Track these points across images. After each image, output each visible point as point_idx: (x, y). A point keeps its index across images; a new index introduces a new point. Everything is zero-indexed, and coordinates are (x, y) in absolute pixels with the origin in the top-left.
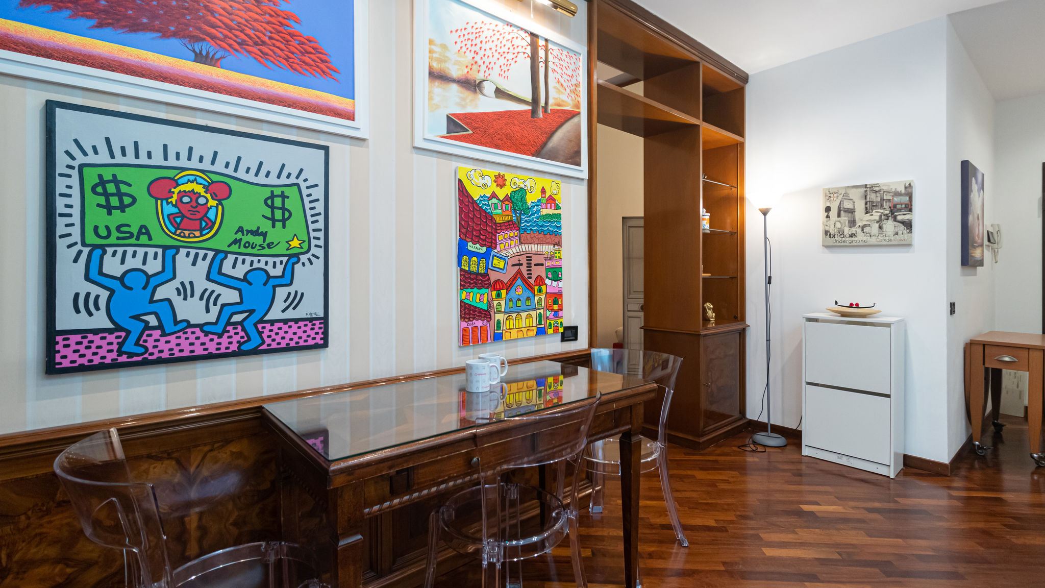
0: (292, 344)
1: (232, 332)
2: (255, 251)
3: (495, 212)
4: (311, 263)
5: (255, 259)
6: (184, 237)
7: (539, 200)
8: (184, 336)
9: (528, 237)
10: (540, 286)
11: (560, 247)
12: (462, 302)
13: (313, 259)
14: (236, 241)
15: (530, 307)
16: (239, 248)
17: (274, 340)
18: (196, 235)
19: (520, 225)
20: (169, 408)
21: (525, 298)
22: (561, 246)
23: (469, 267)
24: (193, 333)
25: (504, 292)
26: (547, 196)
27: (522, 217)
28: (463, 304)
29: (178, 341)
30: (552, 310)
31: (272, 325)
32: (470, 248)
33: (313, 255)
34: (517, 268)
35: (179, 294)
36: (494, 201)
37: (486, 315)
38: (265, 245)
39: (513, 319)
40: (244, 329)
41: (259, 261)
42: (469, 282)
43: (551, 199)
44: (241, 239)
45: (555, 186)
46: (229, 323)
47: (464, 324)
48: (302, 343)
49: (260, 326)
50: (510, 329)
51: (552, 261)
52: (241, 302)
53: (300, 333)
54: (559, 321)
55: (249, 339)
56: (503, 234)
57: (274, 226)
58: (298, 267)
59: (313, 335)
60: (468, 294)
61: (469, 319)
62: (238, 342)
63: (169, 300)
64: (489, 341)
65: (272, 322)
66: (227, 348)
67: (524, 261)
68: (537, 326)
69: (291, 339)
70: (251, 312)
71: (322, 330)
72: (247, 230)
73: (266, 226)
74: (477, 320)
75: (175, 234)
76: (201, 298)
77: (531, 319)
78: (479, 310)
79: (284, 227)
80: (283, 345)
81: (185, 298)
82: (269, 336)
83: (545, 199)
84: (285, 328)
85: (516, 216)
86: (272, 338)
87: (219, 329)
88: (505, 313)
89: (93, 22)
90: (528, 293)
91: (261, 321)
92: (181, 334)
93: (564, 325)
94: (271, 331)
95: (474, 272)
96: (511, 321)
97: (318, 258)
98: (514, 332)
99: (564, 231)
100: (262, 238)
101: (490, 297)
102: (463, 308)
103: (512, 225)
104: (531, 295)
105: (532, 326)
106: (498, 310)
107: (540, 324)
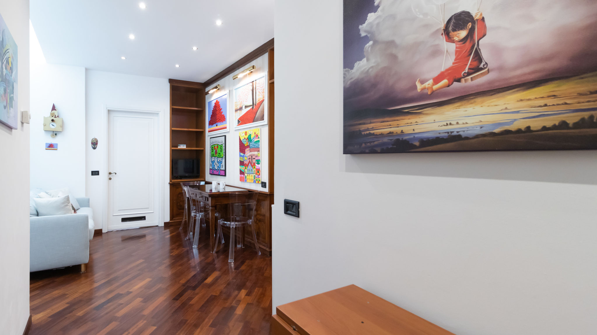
3: (245, 143)
5: (220, 158)
9: (252, 149)
10: (254, 166)
12: (240, 169)
15: (252, 173)
22: (259, 152)
25: (247, 167)
26: (256, 134)
32: (241, 154)
34: (249, 159)
36: (245, 140)
37: (244, 173)
39: (249, 176)
42: (241, 164)
45: (257, 130)
47: (240, 176)
50: (248, 179)
51: (257, 157)
52: (219, 166)
54: (259, 179)
56: (247, 149)
64: (244, 181)
67: (251, 158)
74: (242, 175)
77: (252, 177)
83: (255, 136)
84: (222, 171)
85: (249, 143)
88: (247, 174)
89: (211, 125)
90: (252, 168)
95: (242, 161)
97: (224, 158)
100: (220, 155)
102: (240, 171)
103: (248, 146)
104: (252, 169)
105: (253, 179)
106: (246, 172)
107: (255, 179)
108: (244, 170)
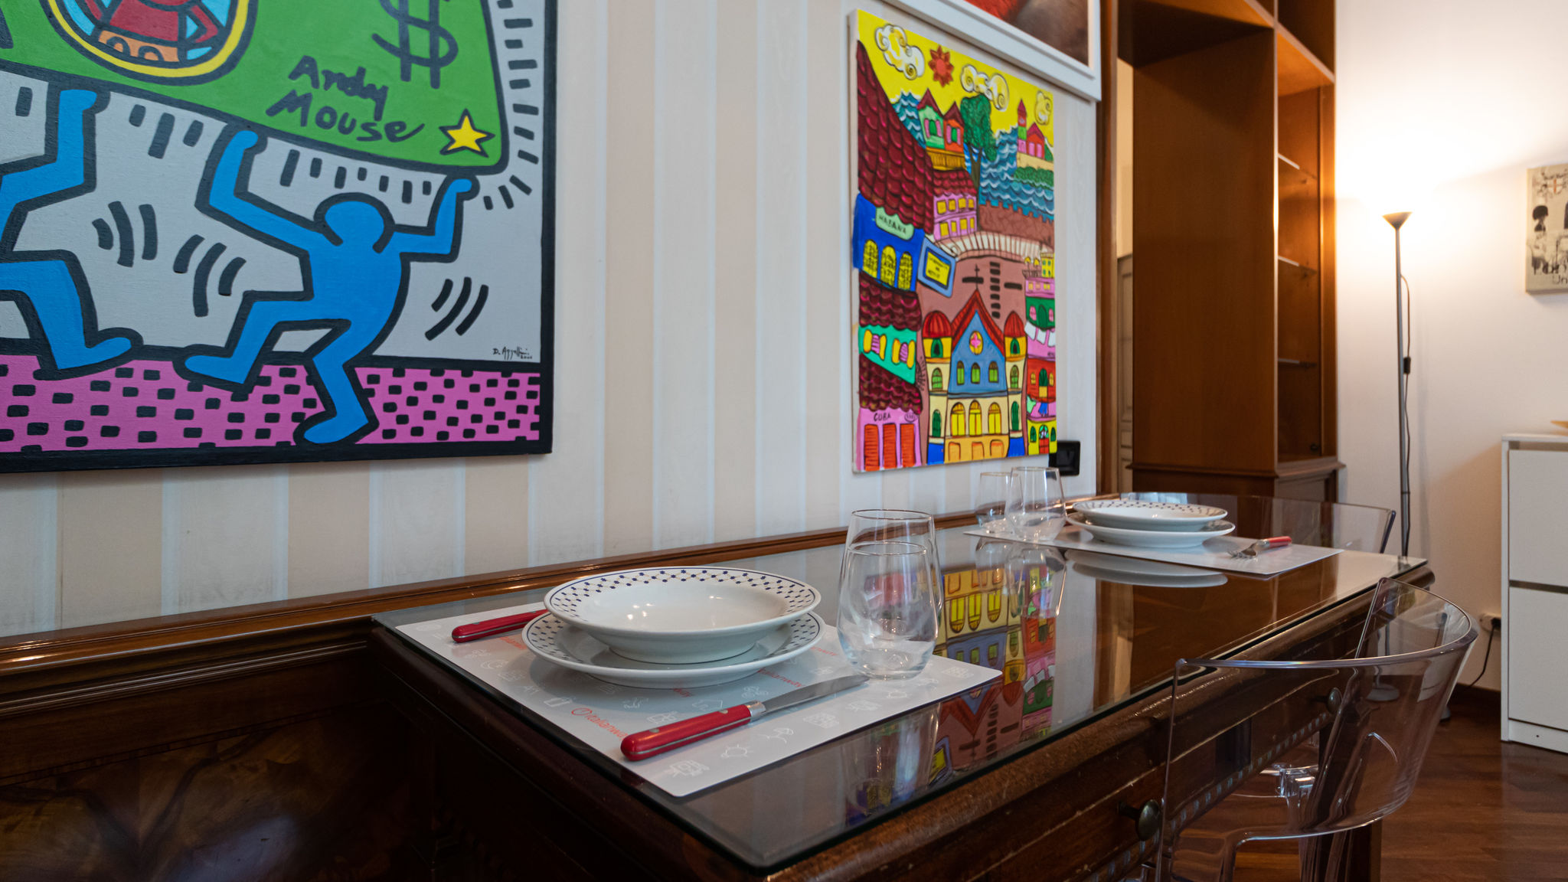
0: (456, 435)
1: (278, 385)
2: (349, 141)
3: (931, 140)
4: (509, 203)
5: (352, 166)
6: (126, 56)
7: (1015, 131)
8: (119, 384)
9: (994, 216)
10: (1015, 338)
11: (1051, 250)
12: (863, 357)
13: (514, 191)
14: (292, 102)
15: (997, 387)
16: (304, 123)
17: (402, 419)
18: (166, 59)
19: (979, 184)
20: (67, 625)
21: (988, 363)
22: (1052, 247)
23: (879, 270)
24: (152, 375)
26: (1029, 125)
27: (984, 165)
28: (865, 364)
29: (100, 398)
31: (399, 373)
32: (880, 223)
33: (514, 180)
34: (972, 287)
35: (105, 242)
36: (928, 113)
37: (910, 395)
38: (380, 127)
39: (964, 414)
40: (313, 379)
41: (362, 174)
42: (879, 310)
43: (1035, 134)
44: (308, 97)
45: (1042, 104)
46: (267, 355)
47: (868, 416)
48: (481, 435)
49: (363, 373)
50: (957, 437)
51: (1038, 282)
52: (307, 294)
53: (476, 404)
54: (1050, 425)
55: (330, 412)
56: (946, 198)
57: (406, 76)
58: (473, 208)
59: (511, 414)
60: (876, 339)
61: (877, 402)
62: (297, 417)
63: (70, 260)
64: (918, 463)
65: (400, 365)
66: (263, 434)
67: (985, 273)
68: (1009, 434)
69: (453, 421)
70: (338, 327)
71: (537, 402)
72: (327, 73)
73: (383, 70)
74: (894, 407)
75: (93, 40)
76: (180, 266)
77: (998, 416)
78: (898, 382)
79: (435, 83)
80: (429, 437)
81: (126, 259)
82: (390, 407)
83: (1025, 130)
84: (436, 385)
85: (972, 160)
86: (399, 412)
87: (236, 370)
88: (950, 395)
90: (993, 353)
91: (366, 357)
92: (108, 375)
93: (1060, 437)
94: (395, 390)
95: (888, 284)
96: (961, 417)
97: (527, 190)
98: (966, 443)
99: (1057, 212)
100: (370, 104)
101: (920, 354)
102: (866, 374)
103: (963, 181)
104: (998, 357)
105: (1001, 434)
106: (936, 386)
107: (1015, 430)
108: (919, 369)
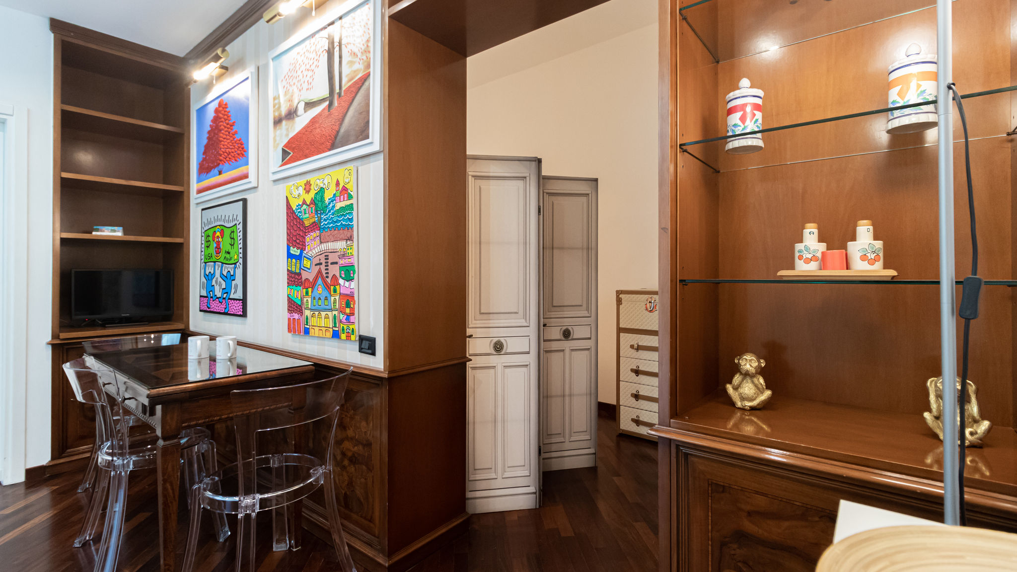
2: (228, 262)
3: (304, 217)
4: (239, 268)
5: (228, 266)
7: (334, 195)
9: (326, 235)
10: (335, 287)
11: (351, 242)
12: (288, 296)
14: (225, 258)
15: (327, 307)
16: (225, 261)
19: (320, 225)
21: (324, 297)
22: (353, 241)
23: (291, 267)
25: (310, 290)
26: (341, 187)
27: (321, 216)
28: (289, 299)
30: (345, 313)
32: (292, 252)
33: (240, 263)
34: (319, 266)
36: (305, 207)
37: (300, 309)
38: (230, 259)
39: (316, 317)
42: (292, 280)
43: (345, 190)
45: (346, 174)
47: (289, 315)
48: (237, 313)
50: (314, 326)
51: (345, 259)
52: (226, 288)
53: (237, 307)
54: (351, 327)
56: (310, 235)
57: (231, 248)
59: (240, 309)
60: (291, 290)
61: (292, 311)
64: (302, 334)
67: (323, 261)
68: (333, 328)
70: (228, 293)
71: (242, 307)
72: (227, 252)
74: (296, 313)
77: (328, 320)
78: (296, 304)
79: (234, 248)
83: (339, 191)
84: (234, 303)
85: (317, 216)
88: (311, 310)
89: (206, 174)
90: (326, 293)
91: (229, 298)
95: (293, 271)
96: (315, 319)
98: (317, 329)
100: (229, 255)
101: (302, 294)
102: (288, 302)
103: (315, 226)
104: (328, 295)
105: (329, 328)
106: (307, 306)
107: (336, 327)
108: (302, 300)
